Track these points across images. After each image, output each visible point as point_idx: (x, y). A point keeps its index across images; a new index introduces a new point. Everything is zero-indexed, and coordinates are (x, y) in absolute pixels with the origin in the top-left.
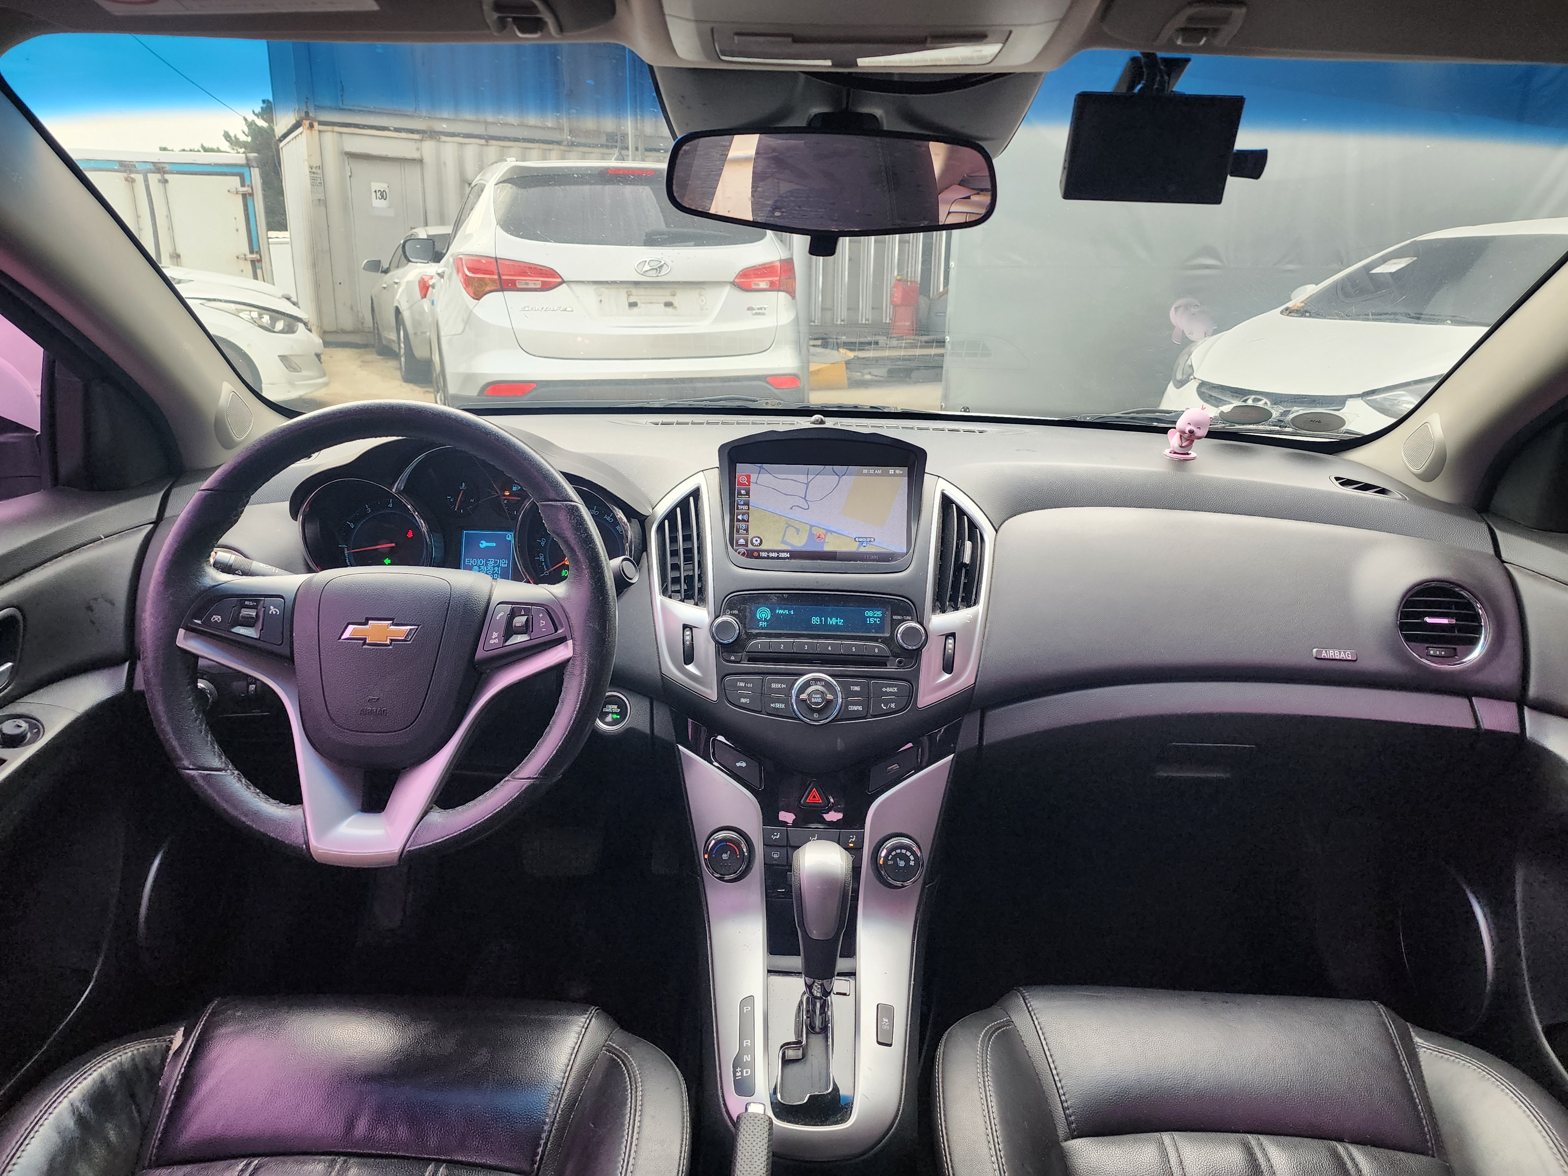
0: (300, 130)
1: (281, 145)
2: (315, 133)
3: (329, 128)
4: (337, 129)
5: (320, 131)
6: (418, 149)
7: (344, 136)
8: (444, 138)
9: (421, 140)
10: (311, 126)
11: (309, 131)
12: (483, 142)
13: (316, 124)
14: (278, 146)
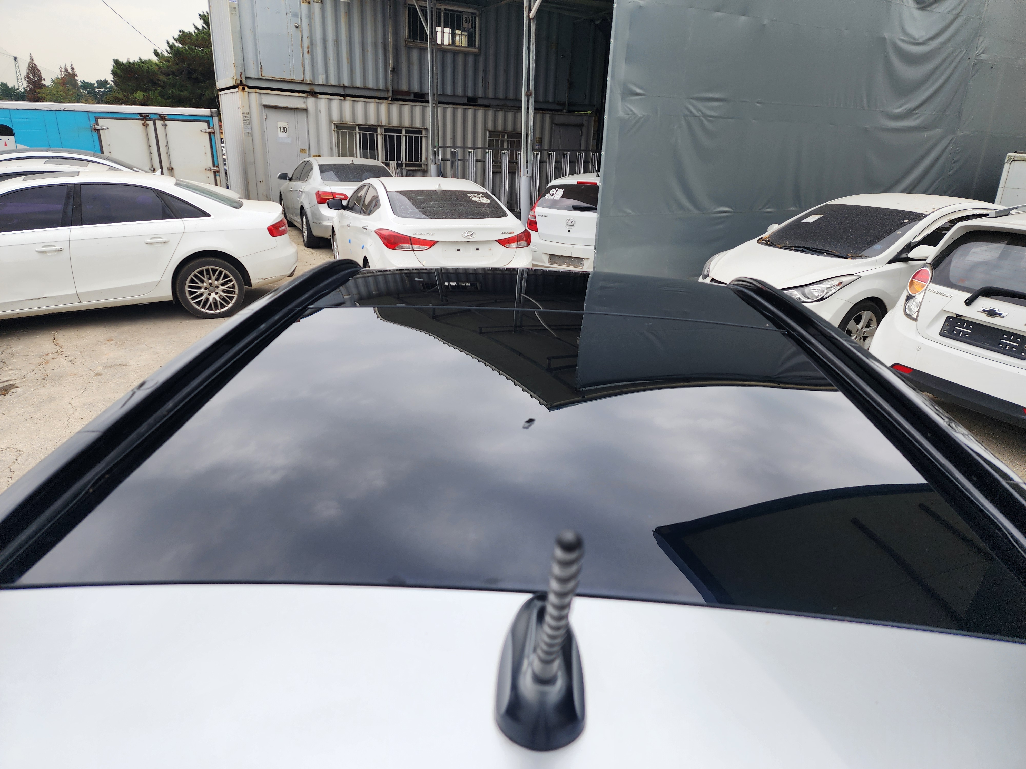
0: (236, 90)
2: (246, 93)
3: (254, 90)
4: (258, 91)
7: (263, 96)
8: (320, 96)
9: (306, 97)
11: (241, 92)
12: (342, 98)
13: (246, 88)
14: (218, 93)
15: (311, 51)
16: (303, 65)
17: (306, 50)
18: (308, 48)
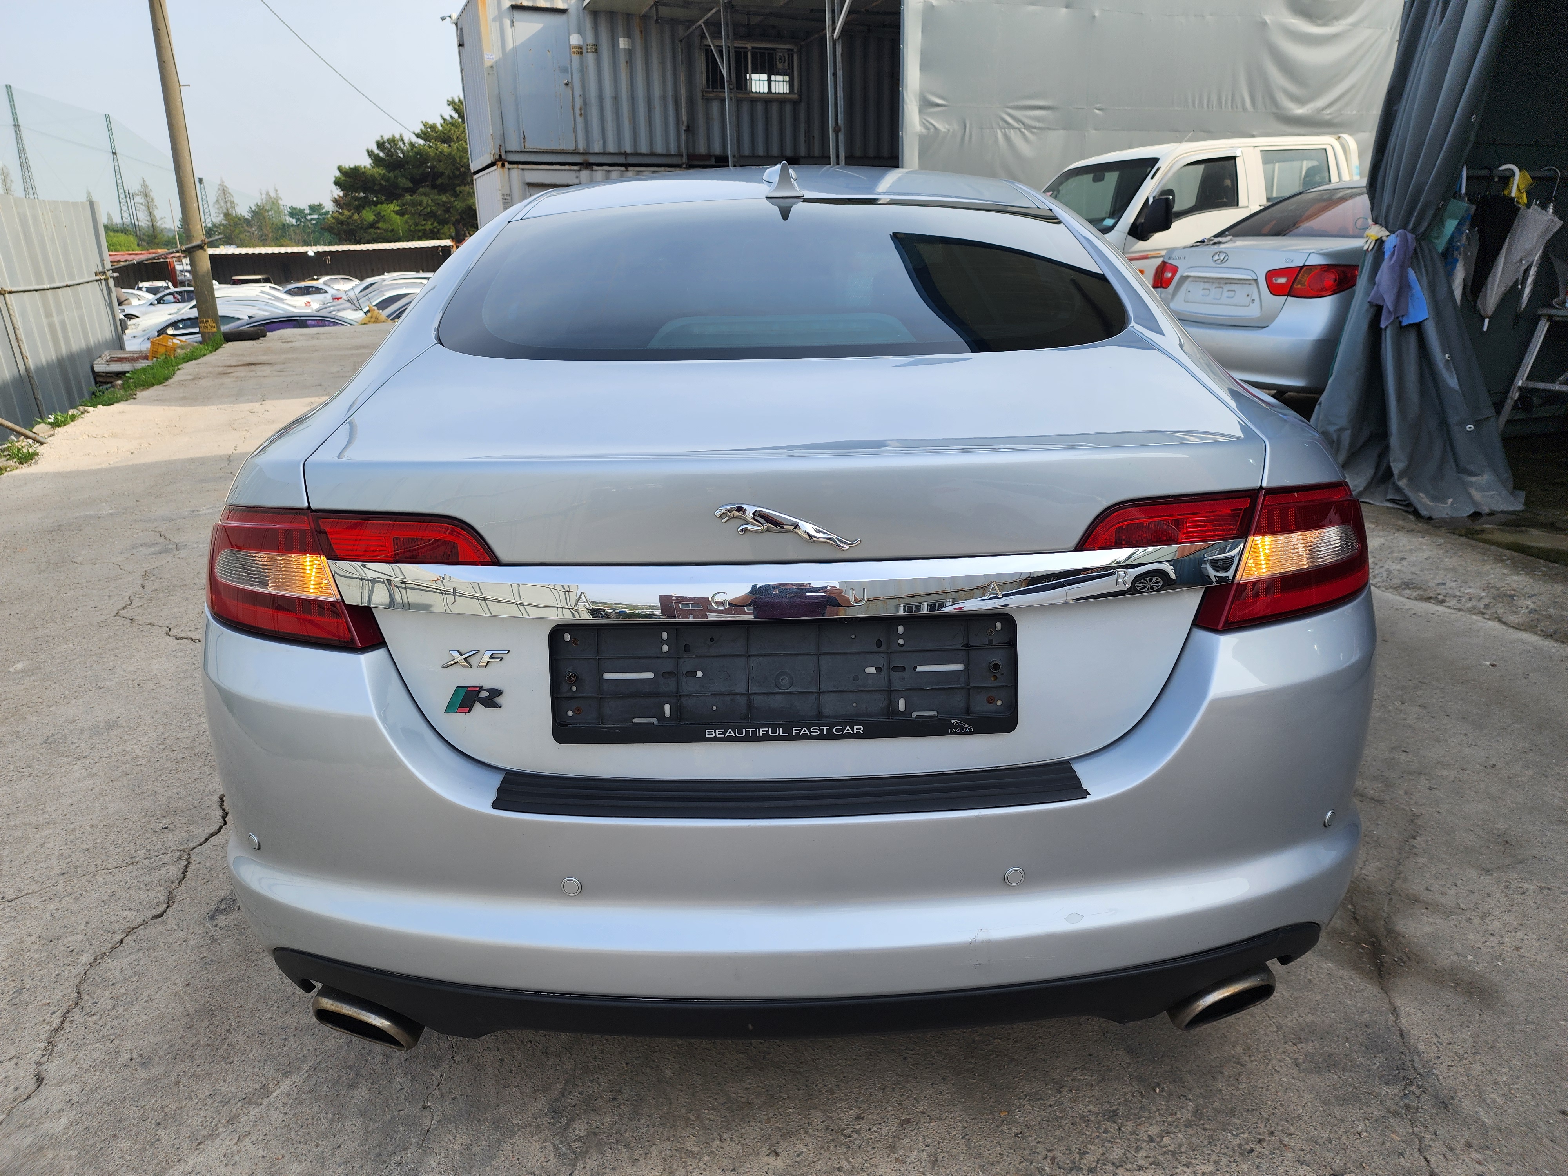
0: (494, 168)
1: (475, 177)
2: (506, 170)
3: (515, 166)
4: (521, 166)
5: (509, 169)
6: (577, 177)
7: (526, 172)
8: (595, 168)
9: (579, 170)
10: (503, 165)
11: (501, 169)
12: (623, 169)
13: (506, 164)
14: (472, 178)
15: (584, 114)
16: (575, 131)
17: (578, 112)
18: (581, 109)
